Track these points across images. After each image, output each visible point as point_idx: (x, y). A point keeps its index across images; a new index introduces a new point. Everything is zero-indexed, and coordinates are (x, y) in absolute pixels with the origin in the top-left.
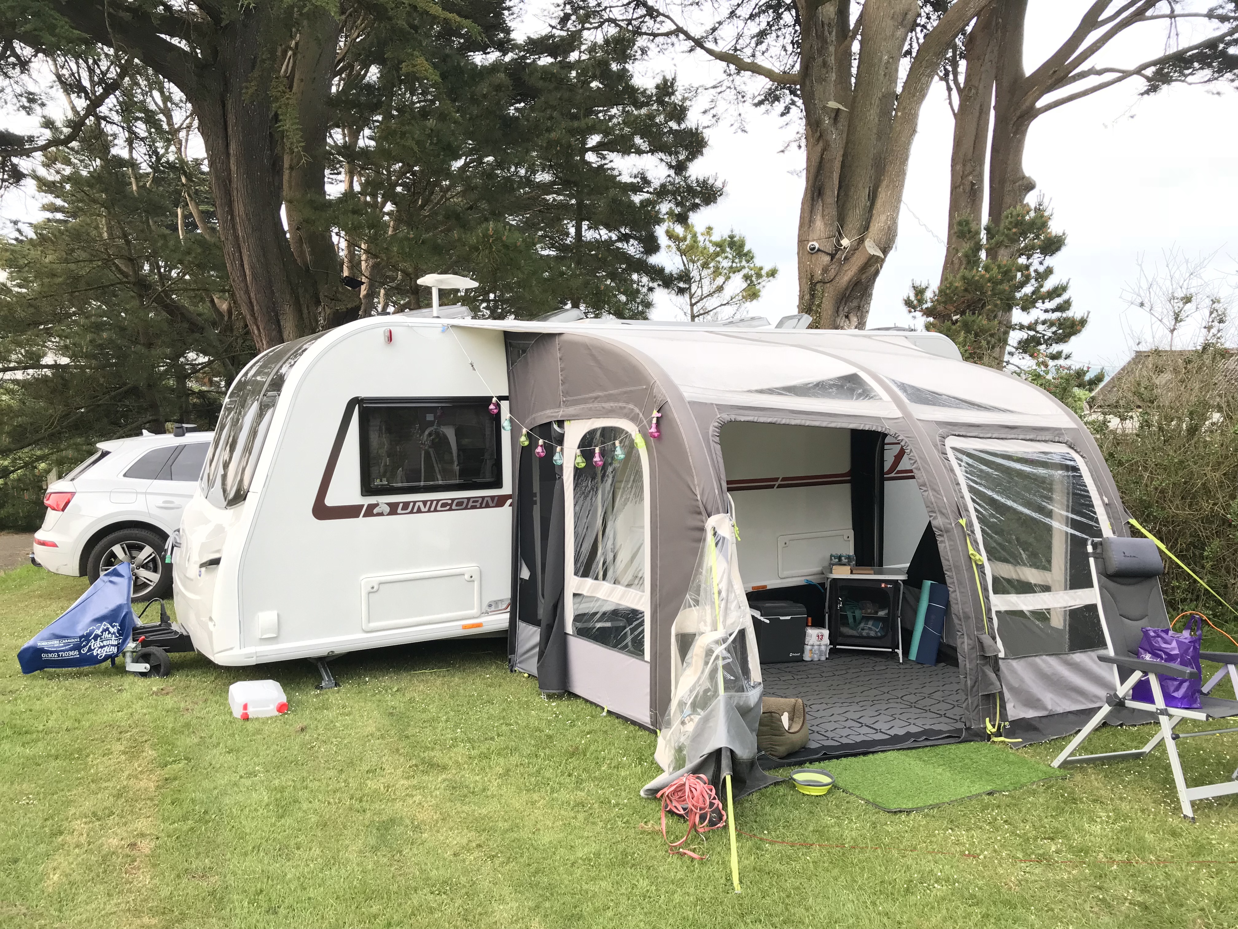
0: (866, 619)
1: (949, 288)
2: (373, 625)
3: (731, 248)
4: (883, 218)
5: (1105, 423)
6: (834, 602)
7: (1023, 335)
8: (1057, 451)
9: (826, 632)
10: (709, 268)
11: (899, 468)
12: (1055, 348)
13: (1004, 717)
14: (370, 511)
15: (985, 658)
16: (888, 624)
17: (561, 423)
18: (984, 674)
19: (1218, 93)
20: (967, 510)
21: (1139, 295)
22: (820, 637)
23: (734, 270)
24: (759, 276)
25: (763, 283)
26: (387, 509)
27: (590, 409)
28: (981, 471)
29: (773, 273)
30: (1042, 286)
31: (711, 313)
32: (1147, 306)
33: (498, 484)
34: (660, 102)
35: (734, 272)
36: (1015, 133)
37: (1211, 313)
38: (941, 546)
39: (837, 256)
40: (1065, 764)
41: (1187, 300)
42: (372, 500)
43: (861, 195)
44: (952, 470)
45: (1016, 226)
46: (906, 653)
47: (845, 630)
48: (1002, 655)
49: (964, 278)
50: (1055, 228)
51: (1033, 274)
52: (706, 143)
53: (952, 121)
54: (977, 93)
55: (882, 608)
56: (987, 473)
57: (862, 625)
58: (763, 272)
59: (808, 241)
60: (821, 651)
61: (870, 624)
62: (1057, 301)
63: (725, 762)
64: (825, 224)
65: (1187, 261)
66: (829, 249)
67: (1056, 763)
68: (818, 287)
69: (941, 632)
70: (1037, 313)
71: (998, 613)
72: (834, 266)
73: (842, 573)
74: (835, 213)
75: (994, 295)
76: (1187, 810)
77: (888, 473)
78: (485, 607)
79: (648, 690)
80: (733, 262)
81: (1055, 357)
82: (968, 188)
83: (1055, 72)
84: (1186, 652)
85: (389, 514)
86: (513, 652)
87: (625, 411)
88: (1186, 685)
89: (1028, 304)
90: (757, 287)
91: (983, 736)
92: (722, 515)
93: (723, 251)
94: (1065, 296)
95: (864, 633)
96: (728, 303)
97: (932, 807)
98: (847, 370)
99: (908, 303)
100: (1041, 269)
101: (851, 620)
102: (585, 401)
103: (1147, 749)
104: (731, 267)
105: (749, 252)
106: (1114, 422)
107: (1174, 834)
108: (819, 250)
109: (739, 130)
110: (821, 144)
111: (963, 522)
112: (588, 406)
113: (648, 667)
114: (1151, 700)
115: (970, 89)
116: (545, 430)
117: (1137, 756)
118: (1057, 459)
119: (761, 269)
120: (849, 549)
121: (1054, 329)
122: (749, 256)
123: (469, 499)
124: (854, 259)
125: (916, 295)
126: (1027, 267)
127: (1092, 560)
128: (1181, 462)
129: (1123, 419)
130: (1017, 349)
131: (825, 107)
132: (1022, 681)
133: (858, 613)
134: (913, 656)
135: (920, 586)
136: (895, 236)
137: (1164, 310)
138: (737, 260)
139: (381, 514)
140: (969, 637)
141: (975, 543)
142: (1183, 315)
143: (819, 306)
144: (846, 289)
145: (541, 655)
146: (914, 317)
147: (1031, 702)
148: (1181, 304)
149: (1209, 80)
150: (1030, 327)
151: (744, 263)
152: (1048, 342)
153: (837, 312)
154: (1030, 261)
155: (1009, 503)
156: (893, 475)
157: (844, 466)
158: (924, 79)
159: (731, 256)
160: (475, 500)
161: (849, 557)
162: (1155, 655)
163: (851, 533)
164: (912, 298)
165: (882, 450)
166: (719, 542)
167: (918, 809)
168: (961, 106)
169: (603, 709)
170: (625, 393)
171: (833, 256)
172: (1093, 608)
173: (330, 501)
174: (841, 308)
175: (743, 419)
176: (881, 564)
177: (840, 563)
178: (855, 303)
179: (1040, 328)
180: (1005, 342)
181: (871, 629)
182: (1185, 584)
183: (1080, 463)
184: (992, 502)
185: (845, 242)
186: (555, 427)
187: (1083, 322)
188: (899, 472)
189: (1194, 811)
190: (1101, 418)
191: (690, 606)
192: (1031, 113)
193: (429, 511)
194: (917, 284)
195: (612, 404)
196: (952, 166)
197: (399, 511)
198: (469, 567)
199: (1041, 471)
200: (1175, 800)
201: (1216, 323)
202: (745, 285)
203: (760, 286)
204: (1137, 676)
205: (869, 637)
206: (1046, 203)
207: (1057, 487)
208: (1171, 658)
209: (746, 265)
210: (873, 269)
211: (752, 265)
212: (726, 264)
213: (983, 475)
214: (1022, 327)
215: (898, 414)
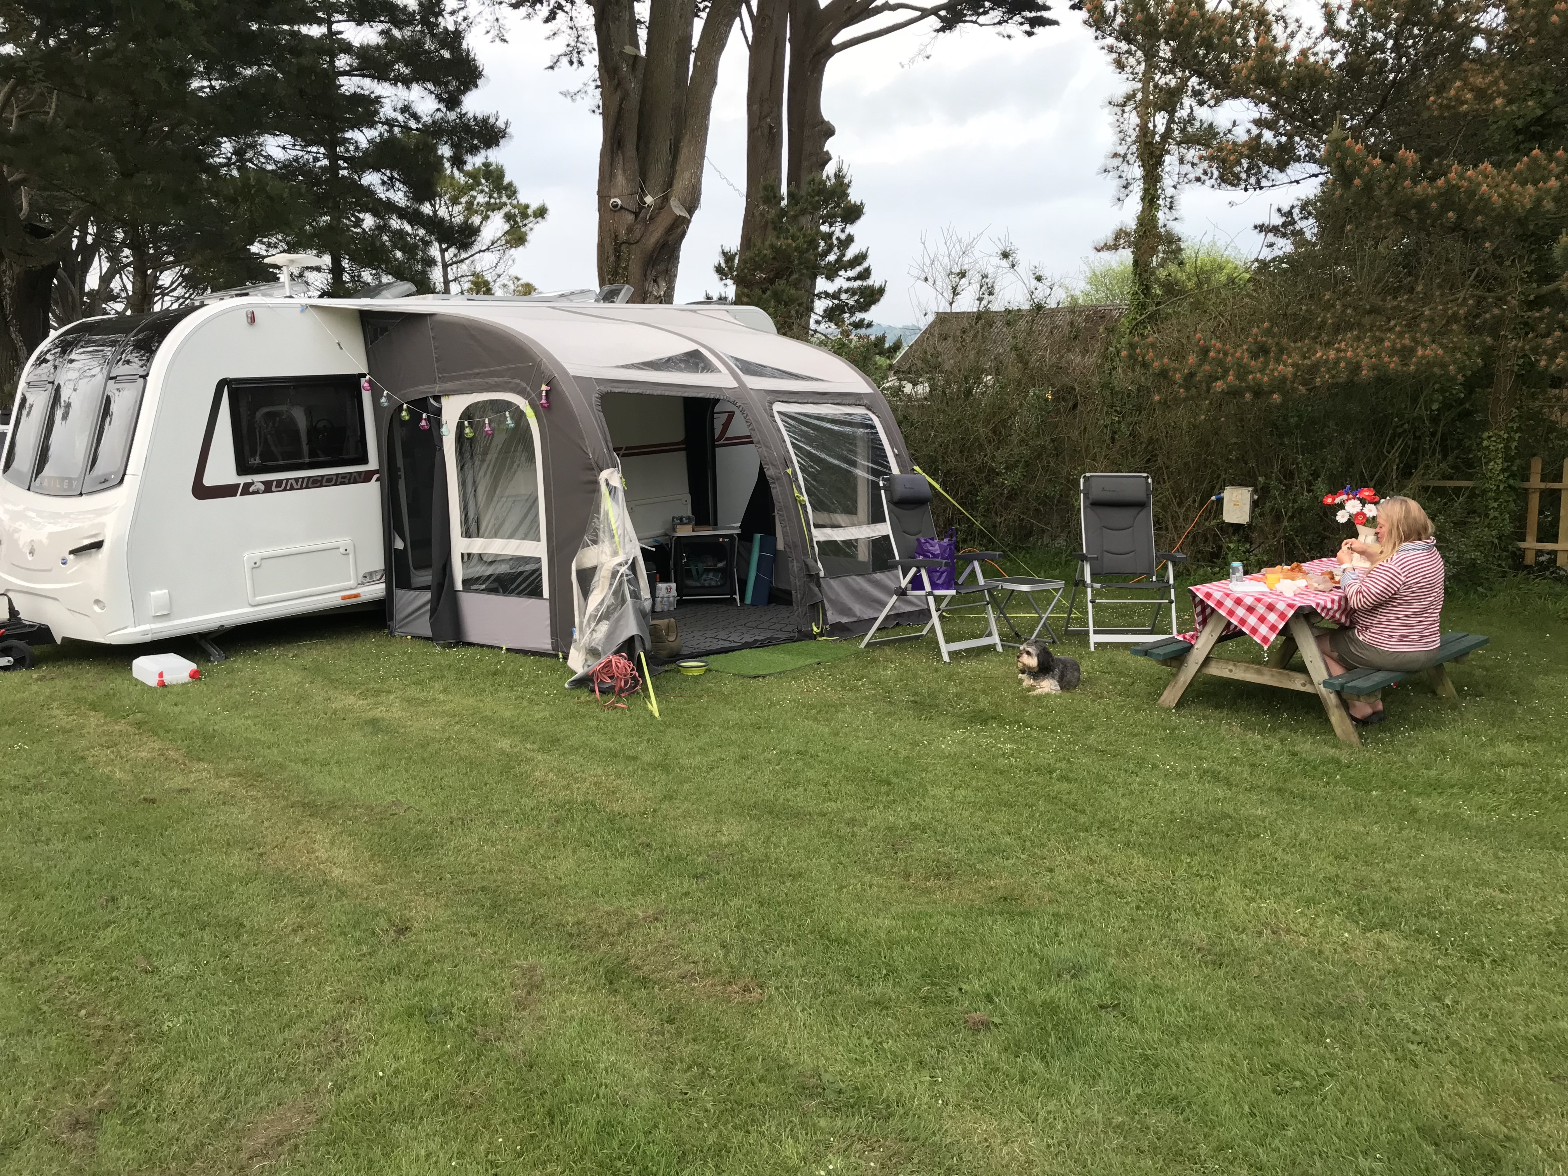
0: (707, 571)
1: (758, 255)
2: (259, 599)
3: (487, 180)
4: (687, 175)
5: (900, 388)
6: (678, 558)
7: (827, 303)
8: (860, 411)
9: (673, 585)
10: (460, 203)
11: (728, 435)
12: (859, 316)
13: (825, 621)
14: (247, 490)
15: (810, 576)
16: (726, 573)
17: (437, 398)
18: (810, 589)
19: (1009, 37)
20: (792, 462)
21: (923, 271)
22: (669, 590)
23: (493, 207)
24: (525, 216)
25: (530, 225)
26: (262, 487)
27: (471, 385)
28: (801, 430)
29: (541, 213)
30: (844, 255)
31: (467, 261)
32: (931, 281)
33: (364, 460)
34: (425, 22)
35: (493, 211)
36: (812, 72)
37: (981, 287)
38: (773, 491)
39: (641, 215)
40: (868, 645)
41: (962, 275)
42: (248, 479)
43: (662, 149)
44: (779, 430)
45: (818, 194)
46: (742, 599)
47: (690, 583)
48: (822, 574)
49: (772, 246)
50: (854, 196)
51: (835, 242)
52: (480, 73)
53: (747, 53)
54: (772, 24)
55: (720, 561)
56: (806, 432)
57: (704, 577)
58: (530, 211)
59: (610, 198)
60: (669, 602)
61: (711, 575)
62: (859, 269)
63: (637, 644)
64: (627, 179)
65: (960, 242)
66: (633, 207)
67: (862, 646)
68: (623, 247)
69: (771, 577)
70: (840, 282)
71: (818, 542)
72: (639, 226)
73: (686, 531)
74: (636, 167)
75: (800, 264)
76: (946, 658)
77: (720, 438)
78: (361, 579)
79: (548, 622)
80: (491, 197)
81: (858, 325)
82: (766, 131)
83: (849, 8)
84: (945, 551)
85: (264, 492)
86: (392, 619)
87: (511, 386)
88: (945, 575)
89: (831, 273)
90: (523, 229)
91: (813, 637)
92: (611, 470)
93: (479, 184)
94: (865, 265)
95: (706, 584)
96: (488, 249)
97: (780, 673)
98: (691, 347)
99: (719, 270)
100: (843, 237)
101: (694, 573)
102: (465, 377)
103: (924, 633)
104: (488, 203)
105: (510, 185)
106: (908, 388)
107: (936, 670)
108: (622, 207)
109: (497, 39)
110: (619, 93)
111: (789, 471)
112: (469, 381)
113: (547, 604)
114: (923, 588)
115: (764, 20)
116: (421, 404)
117: (918, 637)
118: (858, 419)
119: (527, 207)
120: (688, 511)
121: (856, 297)
122: (511, 191)
123: (337, 475)
124: (659, 220)
125: (727, 262)
126: (831, 235)
127: (883, 492)
128: (959, 421)
129: (915, 384)
130: (823, 317)
131: (621, 52)
132: (837, 594)
133: (701, 566)
134: (748, 601)
135: (751, 540)
136: (699, 194)
137: (944, 284)
138: (495, 195)
139: (256, 492)
140: (798, 562)
141: (799, 487)
142: (959, 289)
143: (626, 268)
144: (653, 252)
145: (433, 612)
146: (726, 285)
147: (845, 610)
148: (957, 279)
149: (999, 23)
150: (835, 296)
151: (504, 199)
152: (852, 310)
153: (645, 275)
154: (833, 228)
155: (823, 456)
156: (721, 442)
157: (678, 434)
158: (723, 29)
159: (487, 190)
160: (344, 476)
161: (689, 518)
162: (925, 556)
163: (688, 497)
164: (723, 265)
165: (713, 419)
166: (612, 490)
167: (770, 675)
168: (754, 37)
169: (501, 648)
170: (509, 369)
171: (636, 215)
172: (887, 537)
173: (209, 480)
174: (649, 272)
175: (617, 390)
176: (716, 523)
177: (682, 522)
178: (661, 267)
179: (844, 296)
180: (811, 309)
181: (712, 580)
182: (964, 526)
183: (877, 422)
184: (809, 455)
185: (649, 200)
186: (432, 401)
187: (881, 291)
188: (727, 439)
189: (950, 658)
190: (897, 384)
191: (588, 546)
192: (829, 51)
193: (301, 488)
194: (727, 249)
195: (496, 379)
196: (749, 105)
197: (274, 489)
198: (343, 541)
199: (848, 429)
200: (939, 653)
201: (986, 296)
202: (507, 227)
203: (527, 228)
204: (914, 570)
205: (711, 587)
206: (845, 170)
207: (860, 444)
208: (935, 556)
209: (508, 202)
210: (679, 230)
211: (515, 202)
212: (481, 199)
213: (803, 435)
214: (827, 295)
215: (735, 384)
